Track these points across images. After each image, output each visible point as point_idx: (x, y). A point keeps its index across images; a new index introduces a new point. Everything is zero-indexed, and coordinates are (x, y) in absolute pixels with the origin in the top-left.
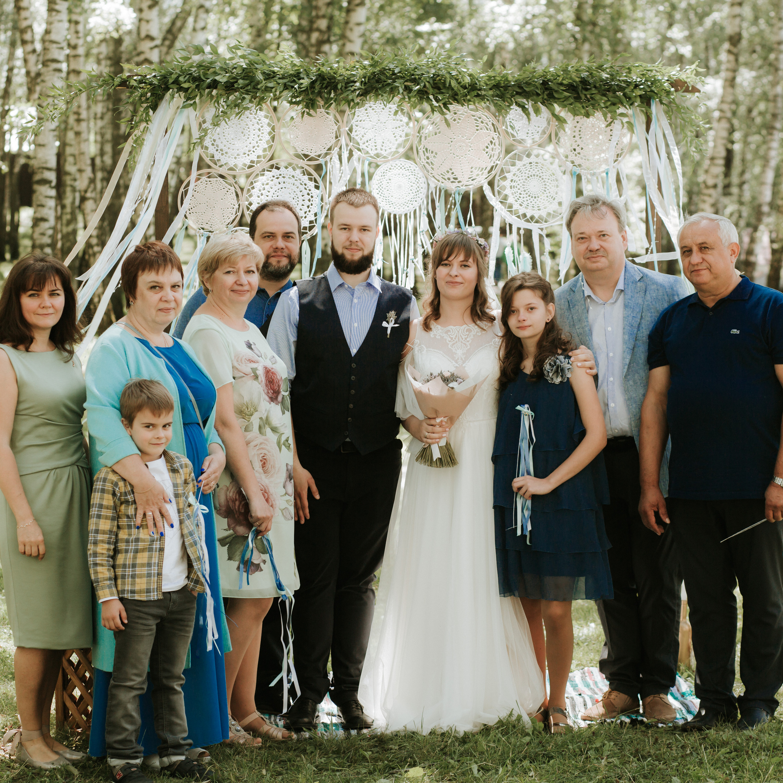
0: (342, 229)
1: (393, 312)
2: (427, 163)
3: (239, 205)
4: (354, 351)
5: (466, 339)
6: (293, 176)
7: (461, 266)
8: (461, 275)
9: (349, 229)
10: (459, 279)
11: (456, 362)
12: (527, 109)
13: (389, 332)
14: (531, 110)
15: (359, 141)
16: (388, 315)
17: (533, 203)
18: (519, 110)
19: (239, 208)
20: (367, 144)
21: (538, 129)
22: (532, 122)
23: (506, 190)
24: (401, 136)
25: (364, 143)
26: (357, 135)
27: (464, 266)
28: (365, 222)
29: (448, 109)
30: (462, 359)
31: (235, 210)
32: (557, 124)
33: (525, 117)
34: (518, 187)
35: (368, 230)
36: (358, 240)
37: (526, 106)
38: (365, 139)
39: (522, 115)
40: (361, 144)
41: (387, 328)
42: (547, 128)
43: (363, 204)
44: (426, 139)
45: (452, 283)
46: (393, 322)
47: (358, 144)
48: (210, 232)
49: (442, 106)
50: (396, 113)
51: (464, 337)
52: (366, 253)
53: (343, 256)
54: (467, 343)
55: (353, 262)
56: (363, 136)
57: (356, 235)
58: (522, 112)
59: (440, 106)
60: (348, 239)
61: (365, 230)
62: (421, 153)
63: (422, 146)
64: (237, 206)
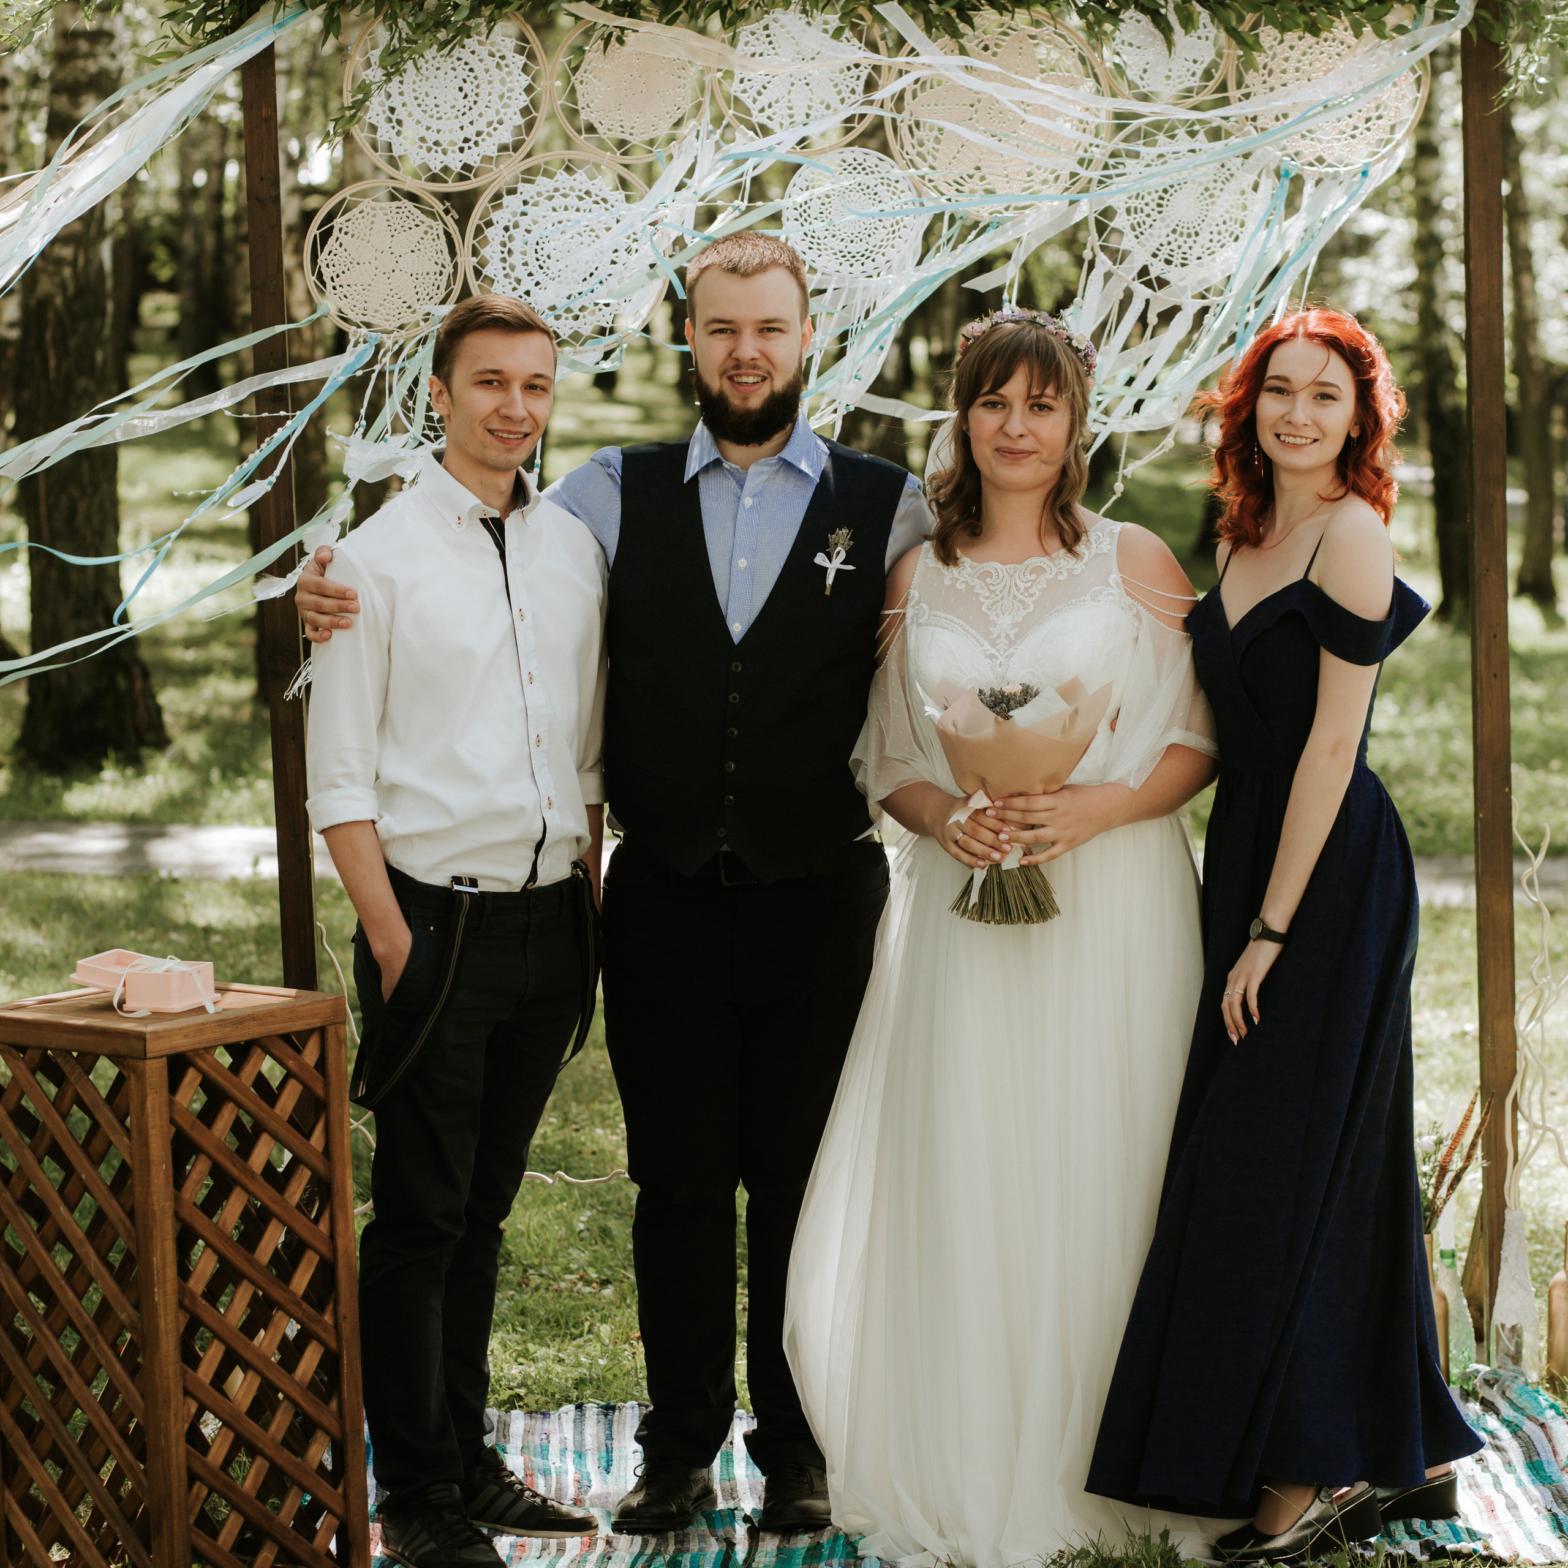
0: (714, 332)
1: (845, 531)
2: (919, 154)
3: (455, 266)
4: (737, 629)
5: (1027, 589)
6: (588, 193)
7: (1031, 407)
8: (1032, 433)
9: (733, 332)
10: (1025, 444)
11: (993, 644)
12: (1164, 17)
13: (830, 580)
14: (1173, 19)
15: (750, 105)
16: (832, 538)
17: (1185, 248)
18: (1146, 20)
19: (455, 273)
20: (768, 112)
21: (1194, 68)
22: (1177, 49)
23: (1117, 219)
24: (853, 91)
25: (762, 110)
26: (744, 91)
27: (1038, 406)
28: (769, 311)
29: (969, 22)
30: (1007, 637)
31: (445, 278)
32: (1241, 53)
33: (1161, 36)
34: (1147, 210)
35: (780, 330)
36: (757, 355)
37: (1163, 11)
38: (763, 101)
39: (1151, 33)
40: (755, 113)
41: (825, 570)
42: (1215, 64)
43: (762, 268)
44: (914, 97)
45: (1010, 454)
46: (842, 556)
47: (748, 112)
48: (384, 332)
49: (954, 14)
50: (838, 34)
51: (1022, 586)
52: (779, 383)
53: (721, 398)
54: (1028, 600)
55: (748, 413)
56: (759, 93)
57: (749, 347)
58: (1151, 26)
59: (948, 14)
60: (730, 354)
61: (770, 330)
62: (904, 130)
63: (905, 115)
64: (450, 269)
